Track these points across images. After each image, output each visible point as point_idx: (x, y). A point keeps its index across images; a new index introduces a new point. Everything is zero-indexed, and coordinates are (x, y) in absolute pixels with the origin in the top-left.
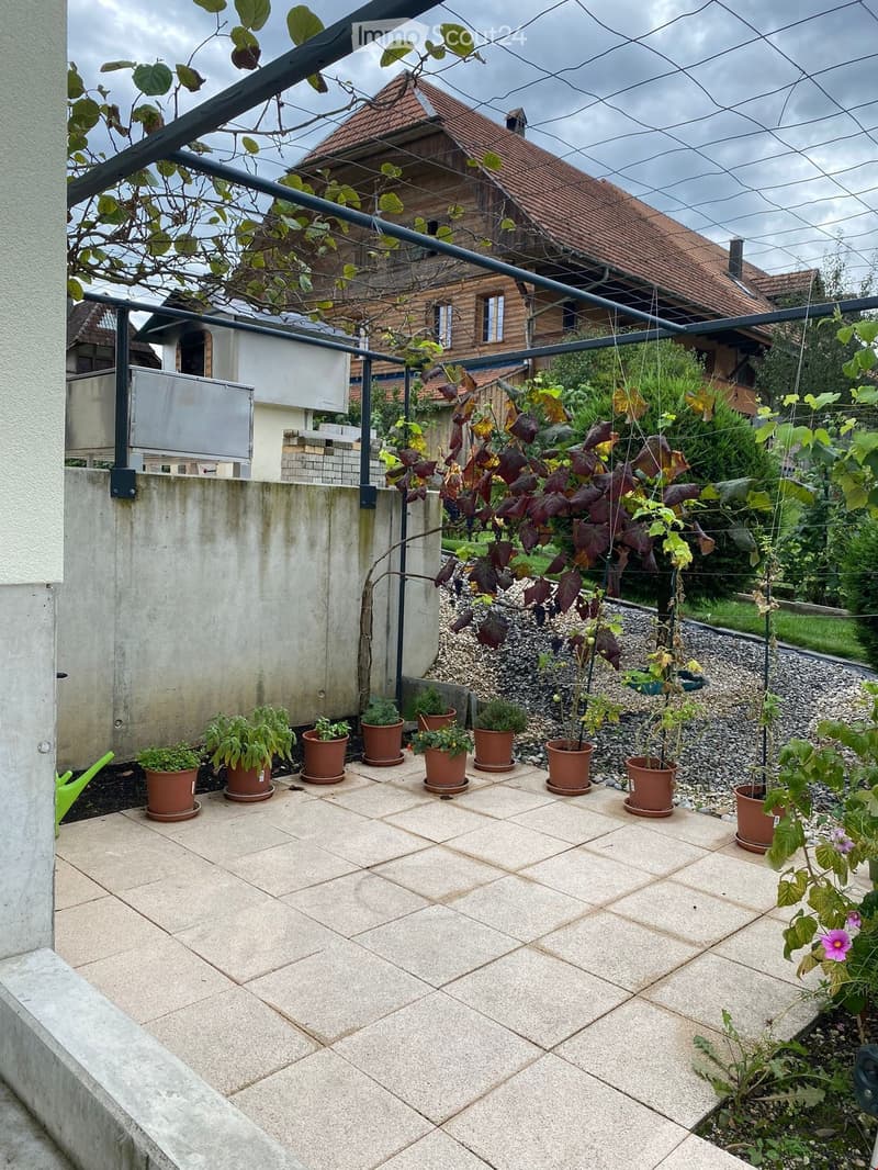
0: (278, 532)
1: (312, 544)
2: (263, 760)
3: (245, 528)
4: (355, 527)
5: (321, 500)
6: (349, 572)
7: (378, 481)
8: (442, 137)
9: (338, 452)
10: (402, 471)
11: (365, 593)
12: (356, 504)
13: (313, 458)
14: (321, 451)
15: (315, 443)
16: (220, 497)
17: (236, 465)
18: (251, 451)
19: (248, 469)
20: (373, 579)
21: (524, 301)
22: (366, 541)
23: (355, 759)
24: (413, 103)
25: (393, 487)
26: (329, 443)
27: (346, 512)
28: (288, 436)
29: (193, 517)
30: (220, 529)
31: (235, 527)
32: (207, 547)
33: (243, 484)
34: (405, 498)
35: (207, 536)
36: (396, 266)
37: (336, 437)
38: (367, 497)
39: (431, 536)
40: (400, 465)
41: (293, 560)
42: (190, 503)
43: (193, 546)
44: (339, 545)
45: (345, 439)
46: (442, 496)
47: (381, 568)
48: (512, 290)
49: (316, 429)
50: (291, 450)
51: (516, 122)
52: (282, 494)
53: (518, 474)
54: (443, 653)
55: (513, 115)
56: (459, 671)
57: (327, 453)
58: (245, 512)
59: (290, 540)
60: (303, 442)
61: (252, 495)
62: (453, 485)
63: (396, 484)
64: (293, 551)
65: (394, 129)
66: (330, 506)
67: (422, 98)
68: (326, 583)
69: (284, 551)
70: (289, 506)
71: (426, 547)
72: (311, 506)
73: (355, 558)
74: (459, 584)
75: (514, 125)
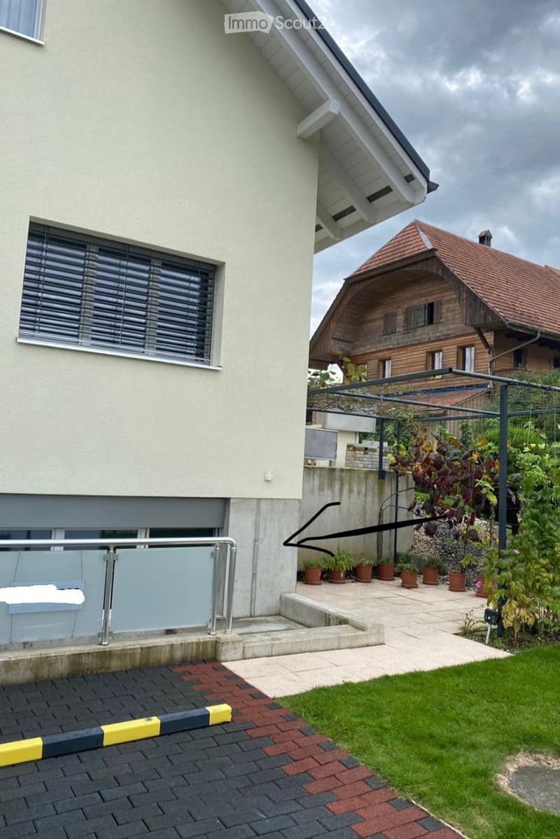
0: (346, 488)
1: (359, 493)
2: (343, 568)
3: (334, 486)
4: (376, 487)
5: (363, 475)
6: (373, 505)
7: (386, 467)
8: (435, 260)
9: (370, 453)
10: (396, 464)
11: (380, 514)
12: (377, 477)
13: (359, 456)
14: (362, 453)
15: (360, 449)
16: (326, 474)
17: (331, 462)
18: (336, 456)
19: (335, 462)
20: (383, 508)
21: (487, 351)
22: (381, 491)
23: (375, 578)
24: (418, 240)
25: (392, 470)
26: (366, 449)
27: (373, 480)
28: (349, 446)
29: (317, 482)
30: (326, 487)
31: (331, 486)
32: (321, 493)
33: (334, 469)
34: (397, 474)
35: (321, 489)
36: (408, 330)
37: (369, 446)
38: (382, 474)
39: (409, 491)
40: (395, 461)
41: (352, 500)
42: (316, 477)
43: (316, 492)
44: (370, 494)
45: (373, 447)
46: (413, 474)
47: (387, 503)
48: (479, 344)
49: (360, 442)
50: (350, 452)
51: (485, 238)
52: (348, 474)
53: (441, 467)
54: (416, 544)
55: (483, 234)
56: (422, 552)
57: (365, 453)
58: (335, 480)
59: (351, 491)
60: (355, 449)
61: (337, 473)
62: (417, 470)
63: (394, 469)
64: (352, 495)
65: (407, 256)
66: (366, 478)
67: (424, 237)
68: (364, 509)
69: (348, 495)
70: (350, 477)
71: (407, 496)
72: (359, 477)
73: (376, 499)
74: (418, 511)
75: (484, 240)
